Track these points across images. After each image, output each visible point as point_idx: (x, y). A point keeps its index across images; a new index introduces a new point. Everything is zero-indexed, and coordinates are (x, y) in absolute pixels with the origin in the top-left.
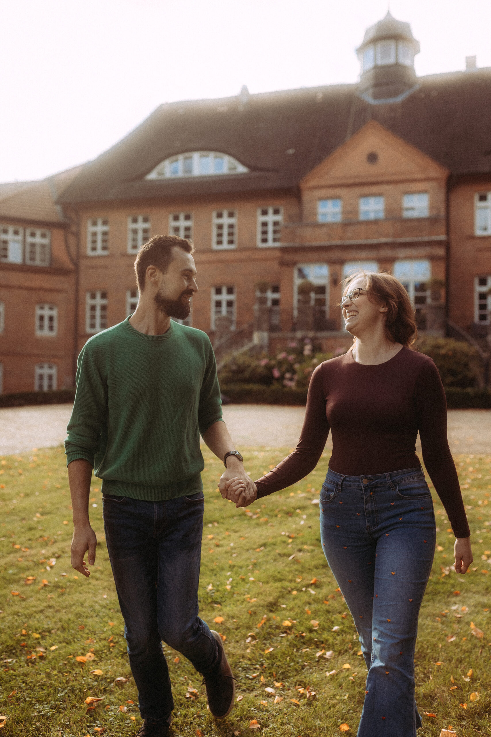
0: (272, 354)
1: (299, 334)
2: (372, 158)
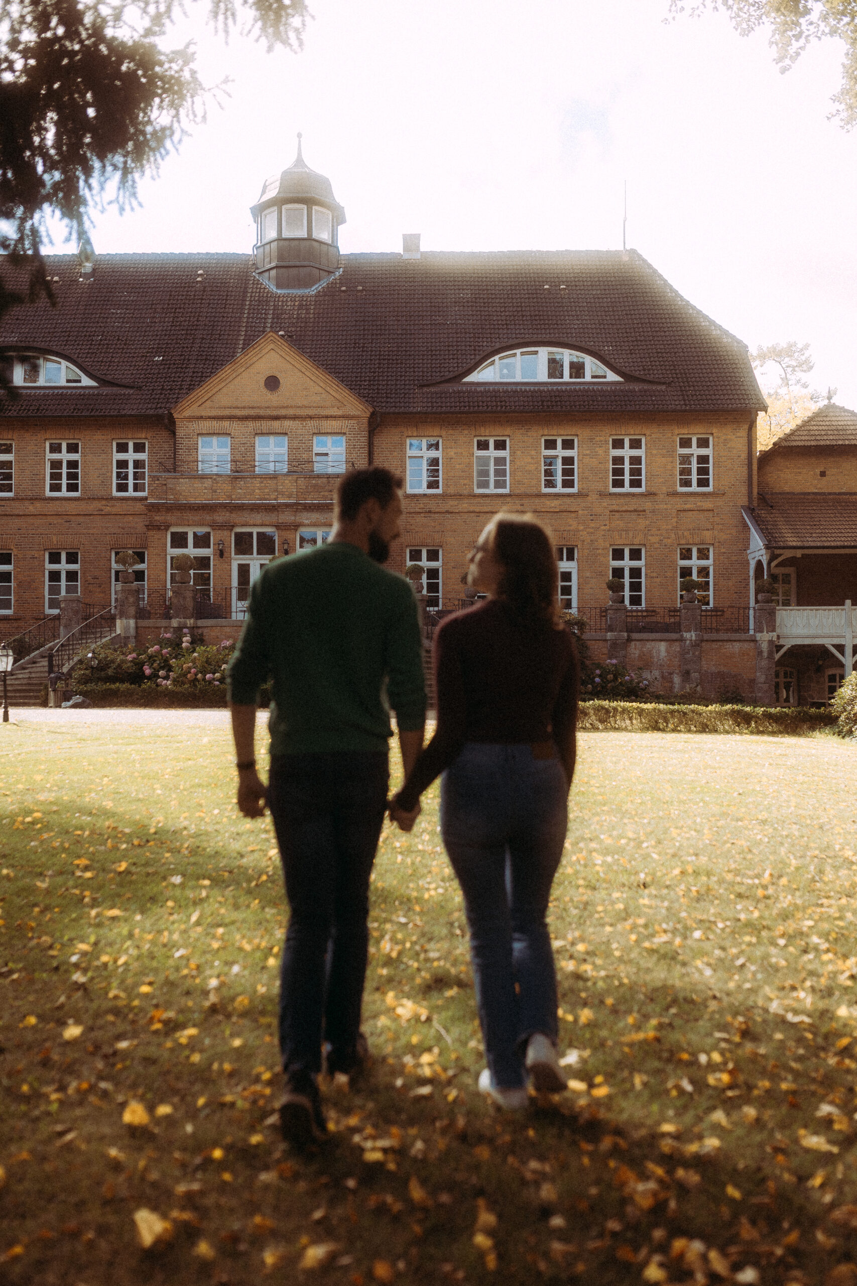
0: (141, 646)
1: (175, 623)
2: (272, 383)
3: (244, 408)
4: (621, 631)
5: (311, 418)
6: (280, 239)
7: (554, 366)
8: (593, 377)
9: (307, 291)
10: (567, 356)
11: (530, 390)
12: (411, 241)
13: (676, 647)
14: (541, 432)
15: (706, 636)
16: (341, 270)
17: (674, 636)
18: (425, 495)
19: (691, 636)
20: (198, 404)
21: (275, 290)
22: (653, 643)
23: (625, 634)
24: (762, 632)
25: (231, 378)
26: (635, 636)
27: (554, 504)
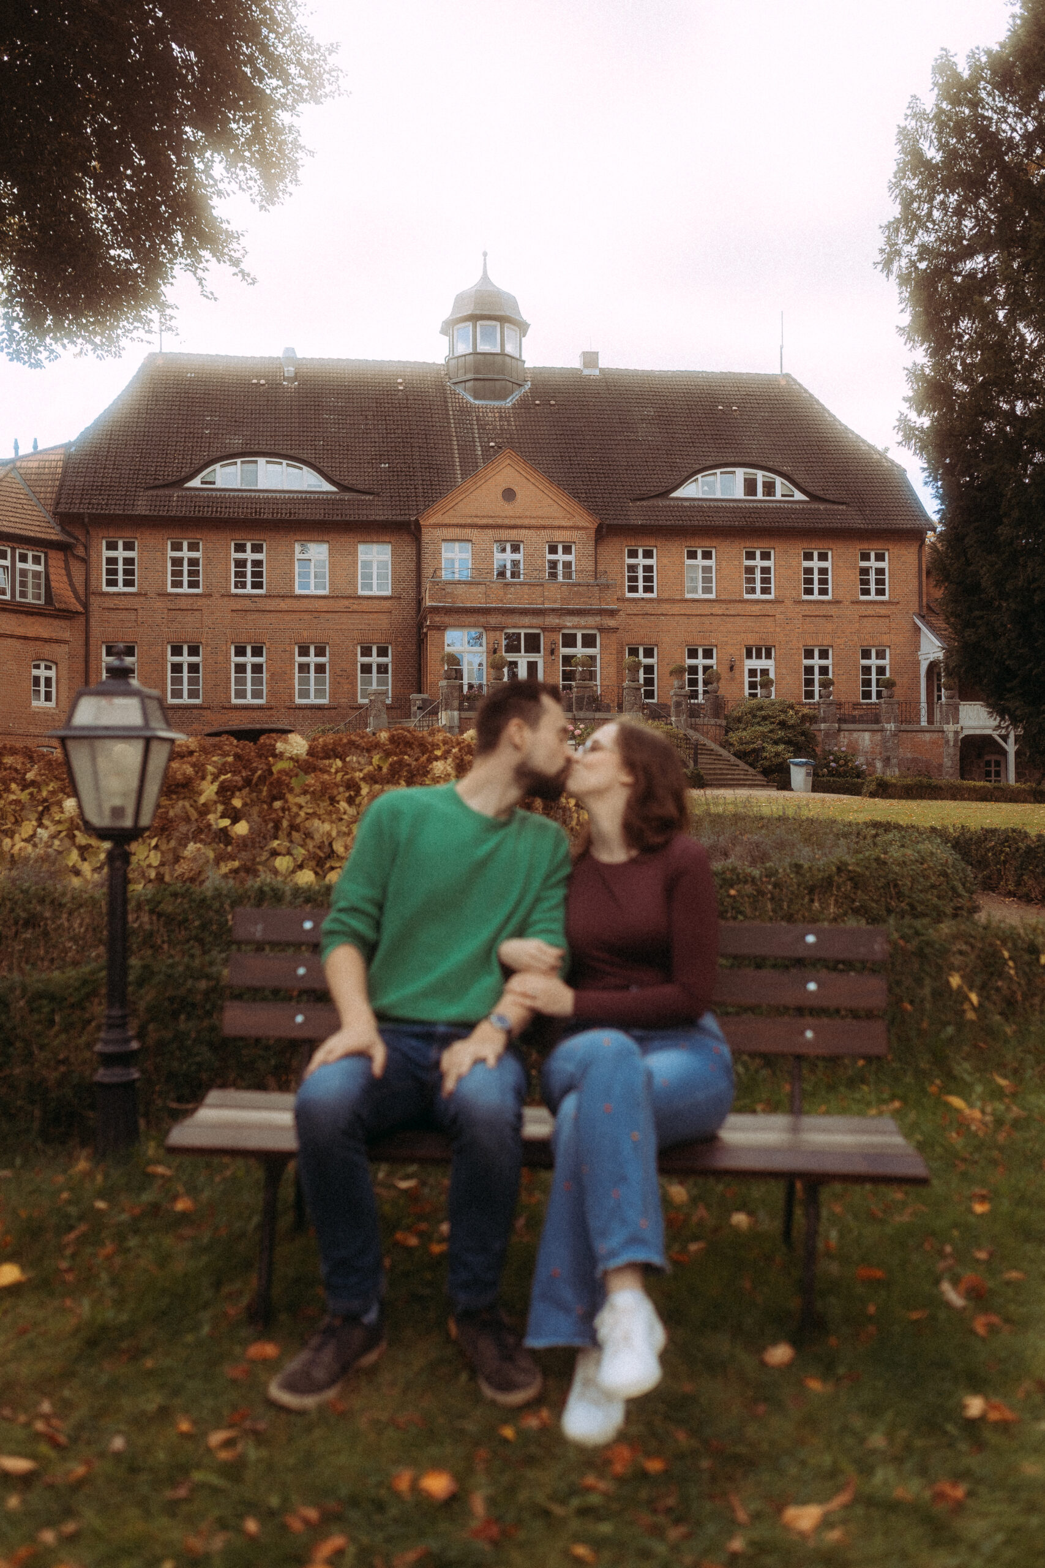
3: (484, 517)
4: (833, 722)
5: (544, 527)
6: (475, 353)
7: (750, 486)
8: (783, 496)
9: (503, 403)
10: (760, 476)
11: (730, 507)
12: (590, 358)
13: (878, 737)
14: (743, 545)
15: (904, 727)
16: (529, 383)
17: (875, 727)
18: (643, 599)
19: (891, 726)
20: (442, 512)
21: (472, 400)
22: (859, 733)
23: (837, 725)
24: (948, 723)
25: (471, 490)
26: (844, 726)
27: (756, 609)
